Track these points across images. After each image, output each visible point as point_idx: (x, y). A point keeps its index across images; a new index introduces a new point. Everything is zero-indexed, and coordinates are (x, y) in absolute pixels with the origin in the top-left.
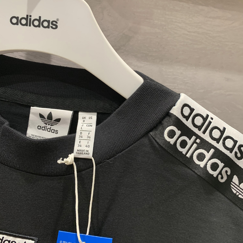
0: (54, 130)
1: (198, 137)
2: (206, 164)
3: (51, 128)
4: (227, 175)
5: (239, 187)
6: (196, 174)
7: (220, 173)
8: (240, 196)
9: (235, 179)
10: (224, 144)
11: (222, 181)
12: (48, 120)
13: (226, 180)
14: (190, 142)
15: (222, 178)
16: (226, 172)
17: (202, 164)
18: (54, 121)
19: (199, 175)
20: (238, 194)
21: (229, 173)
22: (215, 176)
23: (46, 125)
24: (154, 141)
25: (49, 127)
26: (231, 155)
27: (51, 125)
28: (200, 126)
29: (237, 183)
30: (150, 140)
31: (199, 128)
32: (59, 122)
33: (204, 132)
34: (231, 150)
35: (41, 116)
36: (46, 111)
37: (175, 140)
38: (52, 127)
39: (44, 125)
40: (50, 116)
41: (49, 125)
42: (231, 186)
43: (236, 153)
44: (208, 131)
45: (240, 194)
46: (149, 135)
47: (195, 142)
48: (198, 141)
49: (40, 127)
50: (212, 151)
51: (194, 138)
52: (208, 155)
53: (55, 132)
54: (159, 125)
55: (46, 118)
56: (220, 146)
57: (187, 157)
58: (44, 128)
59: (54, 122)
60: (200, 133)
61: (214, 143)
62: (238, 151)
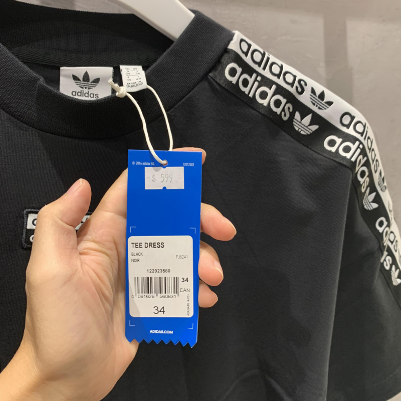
0: (93, 94)
1: (258, 74)
2: (269, 102)
3: (88, 92)
4: (289, 112)
5: (301, 123)
6: (261, 113)
7: (283, 110)
8: (302, 132)
9: (297, 115)
10: (284, 79)
11: (285, 119)
12: (84, 82)
13: (289, 118)
14: (251, 80)
15: (285, 115)
16: (289, 108)
17: (265, 102)
18: (92, 82)
19: (263, 114)
20: (300, 130)
21: (291, 110)
22: (279, 113)
23: (82, 89)
24: (215, 83)
25: (86, 91)
26: (292, 90)
27: (89, 88)
28: (259, 62)
29: (299, 119)
30: (210, 83)
31: (259, 64)
32: (98, 83)
33: (264, 68)
34: (292, 85)
35: (75, 78)
36: (80, 71)
37: (237, 79)
38: (90, 90)
39: (79, 89)
40: (86, 77)
41: (86, 88)
42: (294, 123)
43: (297, 88)
44: (268, 67)
45: (302, 130)
46: (209, 77)
47: (256, 80)
48: (259, 78)
49: (75, 92)
50: (274, 87)
51: (254, 75)
52: (270, 92)
53: (95, 96)
54: (217, 64)
55: (82, 80)
56: (281, 82)
57: (250, 97)
58: (81, 93)
59: (92, 84)
60: (260, 70)
61: (274, 79)
62: (298, 86)
